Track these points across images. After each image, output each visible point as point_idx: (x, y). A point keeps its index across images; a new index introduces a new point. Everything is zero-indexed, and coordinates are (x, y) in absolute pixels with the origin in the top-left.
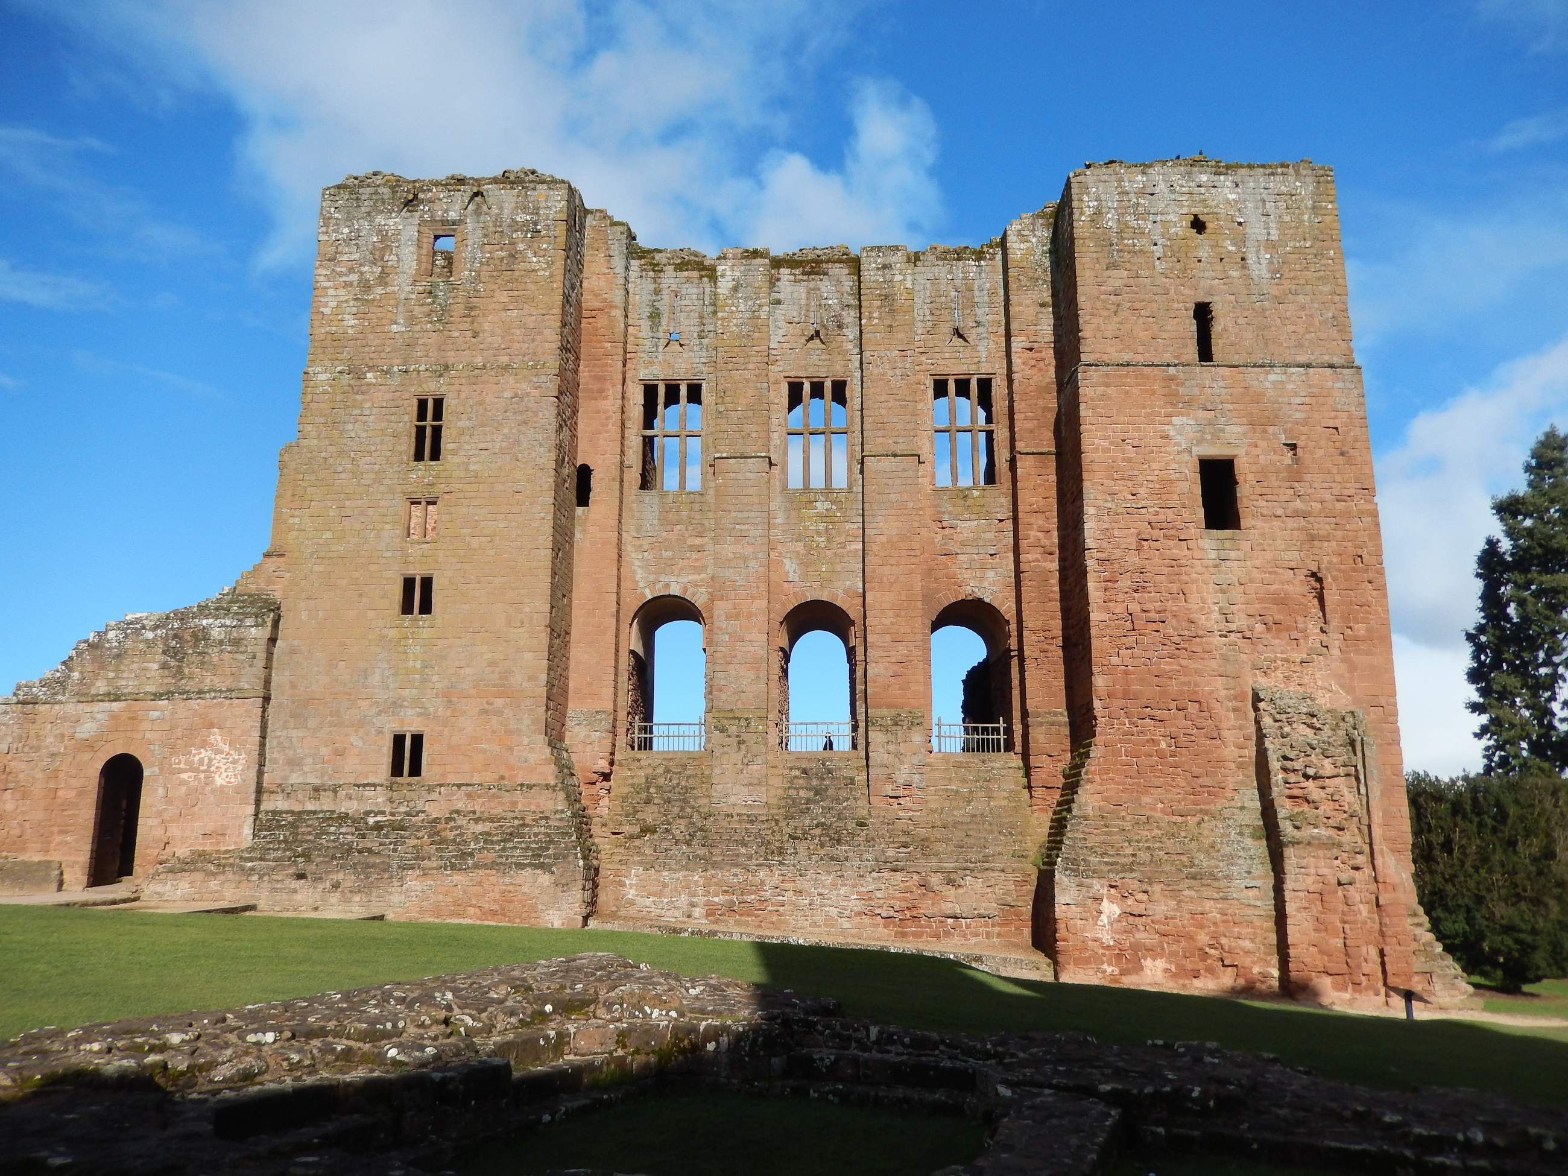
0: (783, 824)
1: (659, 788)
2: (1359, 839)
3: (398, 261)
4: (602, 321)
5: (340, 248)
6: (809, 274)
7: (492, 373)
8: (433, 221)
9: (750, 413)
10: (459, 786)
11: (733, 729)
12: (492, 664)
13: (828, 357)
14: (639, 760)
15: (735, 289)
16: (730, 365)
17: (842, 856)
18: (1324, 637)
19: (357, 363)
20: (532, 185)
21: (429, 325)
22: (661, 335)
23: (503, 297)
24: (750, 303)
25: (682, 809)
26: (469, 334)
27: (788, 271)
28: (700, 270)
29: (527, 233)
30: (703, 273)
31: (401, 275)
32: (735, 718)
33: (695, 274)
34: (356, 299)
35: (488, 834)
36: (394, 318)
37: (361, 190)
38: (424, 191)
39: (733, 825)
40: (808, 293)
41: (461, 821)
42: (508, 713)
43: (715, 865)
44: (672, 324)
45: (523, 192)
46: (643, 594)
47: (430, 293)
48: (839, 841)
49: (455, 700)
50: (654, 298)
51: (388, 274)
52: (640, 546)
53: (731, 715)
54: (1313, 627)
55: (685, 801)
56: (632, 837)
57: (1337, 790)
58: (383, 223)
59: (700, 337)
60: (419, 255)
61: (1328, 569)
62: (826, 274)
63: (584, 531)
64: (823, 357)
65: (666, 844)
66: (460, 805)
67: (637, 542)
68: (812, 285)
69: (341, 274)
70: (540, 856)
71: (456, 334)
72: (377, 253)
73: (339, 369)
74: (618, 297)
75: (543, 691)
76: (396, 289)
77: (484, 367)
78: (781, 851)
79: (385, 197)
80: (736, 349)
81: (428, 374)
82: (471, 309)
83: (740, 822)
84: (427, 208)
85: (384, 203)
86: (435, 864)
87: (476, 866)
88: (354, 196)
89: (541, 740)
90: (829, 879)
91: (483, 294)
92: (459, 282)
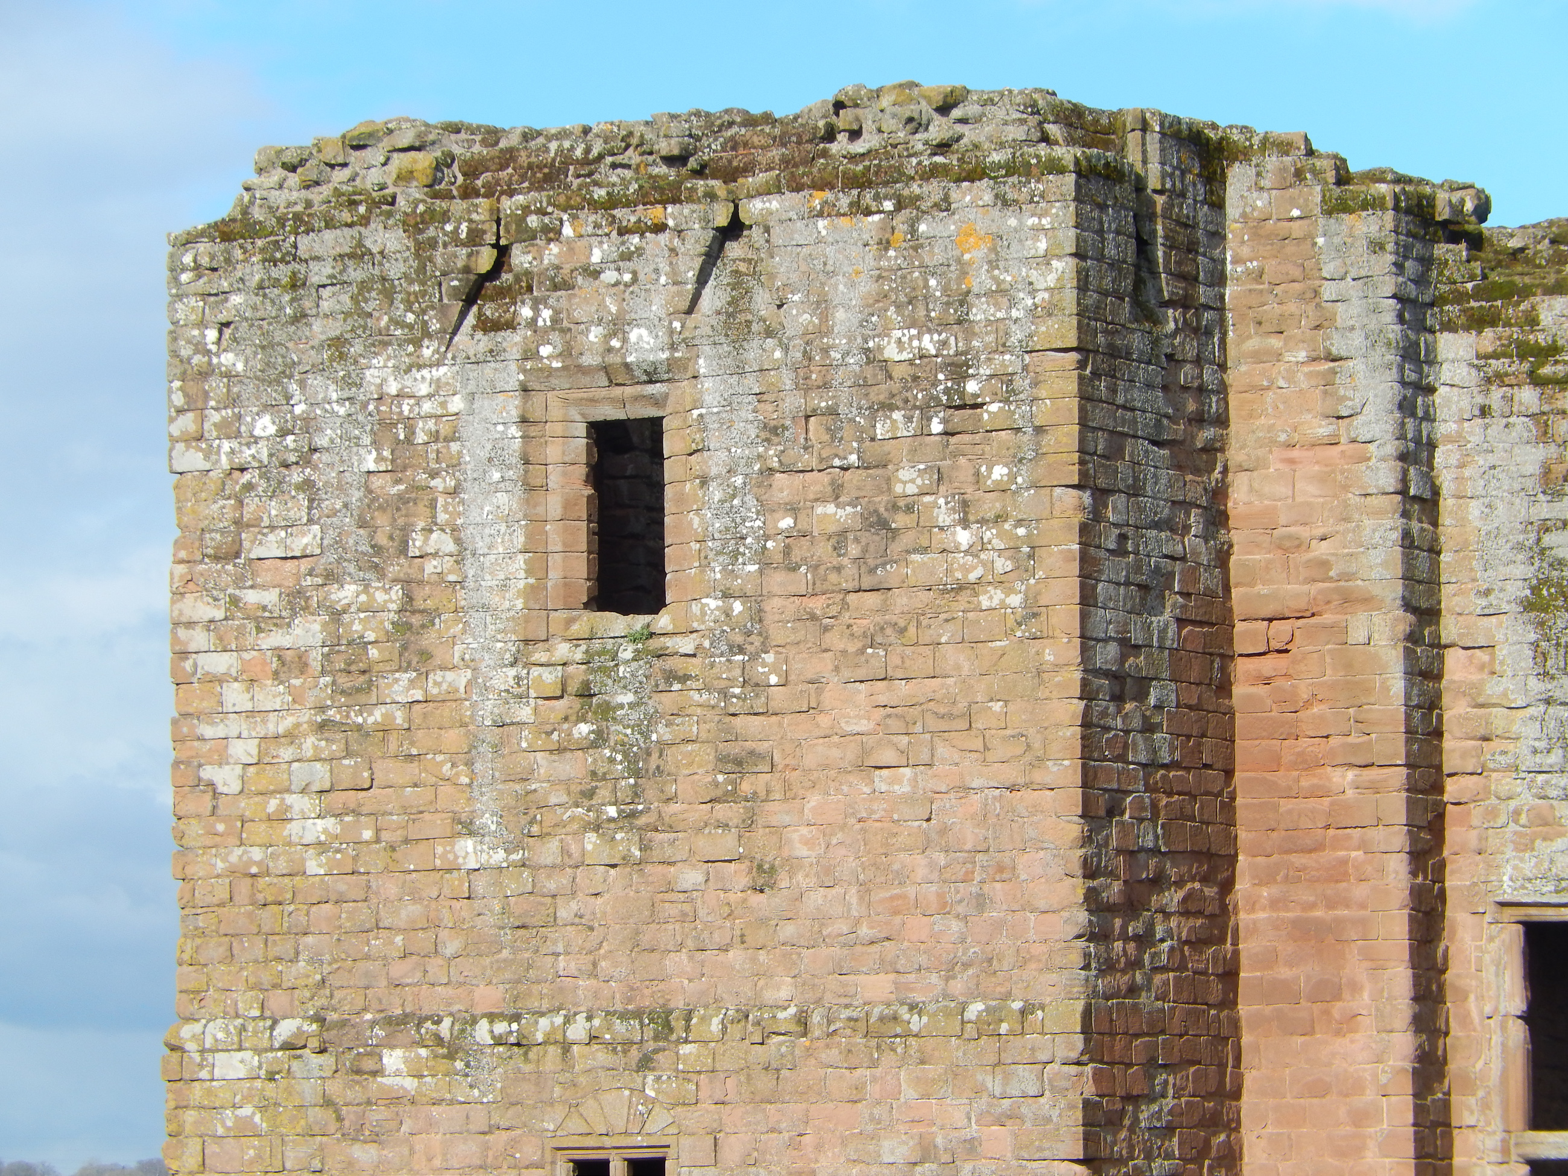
3: (459, 559)
5: (252, 505)
7: (832, 1055)
8: (574, 369)
19: (347, 1001)
20: (933, 190)
21: (591, 840)
23: (855, 711)
26: (738, 876)
29: (926, 411)
31: (475, 618)
34: (323, 726)
36: (463, 808)
37: (305, 243)
38: (530, 236)
45: (900, 222)
47: (585, 694)
51: (431, 615)
58: (393, 388)
60: (535, 523)
69: (263, 620)
71: (691, 877)
72: (382, 520)
73: (286, 1029)
76: (461, 679)
77: (803, 1022)
79: (395, 270)
81: (601, 1056)
82: (740, 764)
84: (546, 314)
85: (388, 294)
88: (282, 272)
91: (779, 697)
92: (686, 645)
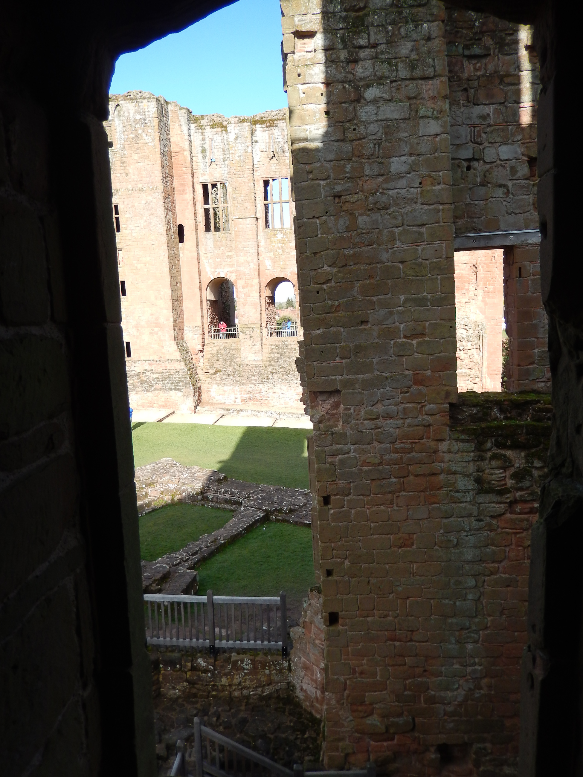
0: (268, 368)
1: (222, 354)
2: (478, 373)
4: (180, 157)
6: (269, 126)
7: (136, 193)
9: (247, 198)
10: (146, 361)
11: (248, 332)
12: (152, 315)
13: (279, 167)
14: (214, 343)
15: (236, 139)
16: (237, 176)
17: (290, 379)
18: (476, 292)
20: (140, 100)
22: (207, 160)
23: (136, 157)
24: (243, 145)
25: (231, 362)
26: (124, 175)
27: (259, 126)
28: (221, 127)
29: (141, 124)
30: (223, 129)
32: (248, 328)
33: (219, 129)
35: (158, 378)
39: (250, 368)
40: (269, 136)
41: (148, 374)
42: (160, 333)
43: (243, 384)
44: (211, 155)
45: (137, 104)
46: (210, 277)
48: (289, 373)
49: (139, 329)
50: (203, 142)
52: (207, 257)
53: (246, 326)
54: (472, 288)
55: (231, 359)
56: (212, 374)
57: (472, 354)
59: (224, 160)
61: (480, 263)
62: (276, 126)
63: (183, 253)
64: (277, 167)
65: (225, 376)
66: (147, 368)
67: (206, 255)
68: (270, 132)
70: (177, 386)
71: (118, 175)
74: (186, 145)
75: (172, 325)
77: (132, 189)
78: (268, 378)
80: (239, 168)
82: (123, 163)
83: (252, 367)
86: (140, 390)
87: (155, 390)
89: (173, 343)
90: (285, 388)
91: (127, 156)
92: (116, 150)
